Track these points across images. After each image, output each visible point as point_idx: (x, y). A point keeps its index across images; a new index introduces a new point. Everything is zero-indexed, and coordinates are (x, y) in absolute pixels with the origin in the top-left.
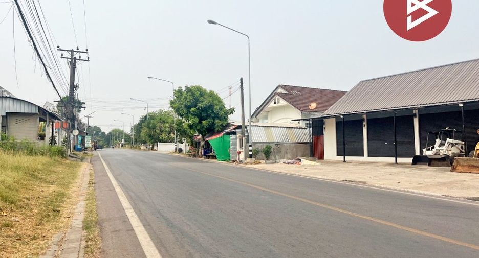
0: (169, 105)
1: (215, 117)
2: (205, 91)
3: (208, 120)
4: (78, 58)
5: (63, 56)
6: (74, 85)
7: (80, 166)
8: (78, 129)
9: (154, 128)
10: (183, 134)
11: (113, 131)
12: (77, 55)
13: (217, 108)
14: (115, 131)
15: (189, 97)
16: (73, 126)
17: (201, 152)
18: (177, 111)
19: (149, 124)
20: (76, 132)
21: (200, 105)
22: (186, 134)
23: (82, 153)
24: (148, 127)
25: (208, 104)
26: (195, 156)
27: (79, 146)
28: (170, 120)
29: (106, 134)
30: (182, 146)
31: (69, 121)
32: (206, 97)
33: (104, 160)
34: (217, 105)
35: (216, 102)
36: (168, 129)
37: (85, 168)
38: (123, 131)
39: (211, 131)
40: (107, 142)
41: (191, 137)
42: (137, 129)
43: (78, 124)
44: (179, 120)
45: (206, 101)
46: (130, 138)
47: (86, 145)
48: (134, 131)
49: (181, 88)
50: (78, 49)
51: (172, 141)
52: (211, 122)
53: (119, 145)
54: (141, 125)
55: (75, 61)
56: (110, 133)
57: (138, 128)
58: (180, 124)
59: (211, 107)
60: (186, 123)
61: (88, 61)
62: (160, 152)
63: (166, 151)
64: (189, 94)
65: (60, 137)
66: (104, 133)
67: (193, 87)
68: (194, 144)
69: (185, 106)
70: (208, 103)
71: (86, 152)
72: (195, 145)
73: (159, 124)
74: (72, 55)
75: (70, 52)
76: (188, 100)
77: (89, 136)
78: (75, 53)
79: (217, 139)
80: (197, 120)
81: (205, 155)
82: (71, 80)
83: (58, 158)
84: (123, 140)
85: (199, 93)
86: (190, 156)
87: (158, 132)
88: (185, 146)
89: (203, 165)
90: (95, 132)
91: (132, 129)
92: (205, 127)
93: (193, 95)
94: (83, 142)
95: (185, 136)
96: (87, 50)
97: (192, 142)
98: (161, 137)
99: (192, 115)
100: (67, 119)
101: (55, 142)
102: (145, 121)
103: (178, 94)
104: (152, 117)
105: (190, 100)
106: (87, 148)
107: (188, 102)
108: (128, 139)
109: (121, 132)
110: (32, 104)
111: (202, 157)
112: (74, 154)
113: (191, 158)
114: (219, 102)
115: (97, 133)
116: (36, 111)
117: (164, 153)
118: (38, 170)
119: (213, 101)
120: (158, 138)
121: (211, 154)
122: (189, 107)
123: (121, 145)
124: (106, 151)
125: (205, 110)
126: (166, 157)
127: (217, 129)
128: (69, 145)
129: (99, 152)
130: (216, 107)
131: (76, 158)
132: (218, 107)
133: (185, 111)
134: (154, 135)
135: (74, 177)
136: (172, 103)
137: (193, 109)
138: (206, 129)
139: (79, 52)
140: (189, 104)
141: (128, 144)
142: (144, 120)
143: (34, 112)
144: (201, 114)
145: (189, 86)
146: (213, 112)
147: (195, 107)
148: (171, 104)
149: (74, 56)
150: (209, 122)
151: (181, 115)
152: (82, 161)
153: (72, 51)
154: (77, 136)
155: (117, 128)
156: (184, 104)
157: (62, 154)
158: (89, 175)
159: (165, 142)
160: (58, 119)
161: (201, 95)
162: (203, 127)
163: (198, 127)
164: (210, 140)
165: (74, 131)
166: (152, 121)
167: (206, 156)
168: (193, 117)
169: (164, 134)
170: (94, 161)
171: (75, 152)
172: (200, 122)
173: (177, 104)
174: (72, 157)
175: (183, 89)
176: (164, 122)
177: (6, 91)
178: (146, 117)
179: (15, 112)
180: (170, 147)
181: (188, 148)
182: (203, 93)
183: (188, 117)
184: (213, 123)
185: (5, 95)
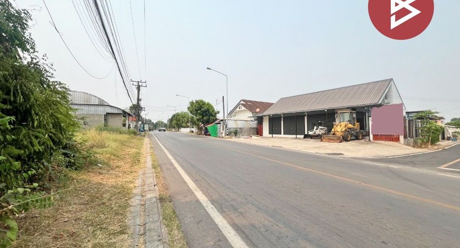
1: (210, 115)
2: (205, 102)
3: (207, 117)
5: (134, 84)
6: (139, 99)
7: (144, 139)
8: (141, 121)
9: (179, 120)
10: (194, 123)
12: (140, 84)
14: (159, 122)
16: (139, 119)
17: (203, 133)
18: (191, 112)
19: (177, 118)
21: (202, 109)
23: (144, 133)
24: (176, 120)
26: (200, 135)
27: (142, 130)
28: (187, 116)
30: (193, 130)
31: (137, 117)
33: (156, 137)
36: (186, 121)
39: (208, 122)
40: (155, 127)
41: (198, 125)
43: (141, 118)
44: (192, 116)
45: (206, 107)
46: (167, 125)
50: (141, 81)
51: (188, 127)
54: (173, 119)
55: (140, 87)
56: (156, 123)
57: (171, 120)
58: (192, 118)
59: (208, 110)
60: (195, 118)
63: (185, 132)
64: (197, 104)
65: (133, 125)
66: (153, 123)
67: (199, 100)
69: (195, 110)
71: (146, 132)
72: (200, 129)
73: (182, 118)
74: (138, 84)
77: (146, 124)
79: (211, 126)
80: (201, 117)
81: (205, 134)
82: (138, 96)
83: (133, 136)
85: (202, 103)
86: (198, 134)
87: (181, 122)
88: (195, 130)
89: (204, 139)
90: (149, 122)
91: (168, 121)
93: (199, 104)
94: (143, 128)
96: (146, 81)
97: (198, 127)
99: (199, 114)
101: (131, 127)
102: (174, 117)
103: (191, 104)
104: (178, 115)
105: (198, 107)
106: (146, 130)
107: (196, 108)
109: (162, 122)
110: (119, 108)
111: (203, 135)
112: (140, 133)
114: (212, 108)
118: (125, 141)
119: (209, 107)
120: (181, 125)
121: (208, 133)
122: (197, 110)
125: (205, 111)
126: (186, 135)
127: (211, 121)
128: (137, 129)
129: (151, 132)
130: (210, 110)
131: (141, 135)
133: (195, 112)
134: (179, 124)
135: (142, 145)
136: (188, 108)
137: (199, 111)
143: (120, 113)
144: (203, 114)
145: (197, 100)
146: (209, 113)
151: (193, 114)
152: (144, 136)
153: (138, 82)
154: (141, 124)
157: (134, 133)
158: (149, 144)
159: (184, 127)
160: (131, 116)
162: (204, 120)
163: (202, 120)
164: (207, 127)
165: (139, 122)
169: (184, 124)
170: (150, 137)
172: (203, 118)
173: (191, 109)
174: (139, 135)
175: (194, 101)
176: (184, 117)
177: (106, 102)
178: (175, 115)
179: (111, 112)
180: (188, 130)
181: (196, 131)
182: (204, 104)
183: (196, 115)
184: (209, 118)
185: (106, 104)
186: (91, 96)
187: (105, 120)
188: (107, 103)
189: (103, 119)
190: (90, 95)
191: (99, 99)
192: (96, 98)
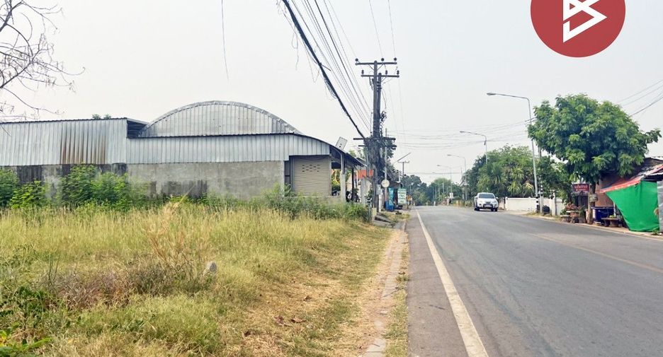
0: (527, 134)
1: (618, 149)
2: (595, 102)
3: (605, 155)
4: (383, 74)
5: (364, 74)
6: (379, 114)
7: (388, 236)
8: (389, 179)
9: (498, 174)
10: (551, 181)
11: (436, 181)
12: (381, 70)
13: (622, 132)
14: (440, 181)
15: (565, 117)
16: (381, 174)
17: (591, 215)
18: (543, 144)
19: (489, 168)
20: (386, 183)
21: (585, 128)
22: (557, 183)
23: (395, 213)
24: (489, 173)
25: (604, 127)
26: (577, 221)
27: (391, 203)
28: (523, 162)
29: (428, 186)
30: (549, 203)
31: (374, 166)
32: (597, 112)
33: (426, 226)
34: (621, 126)
35: (619, 121)
36: (521, 176)
37: (396, 240)
38: (450, 181)
39: (611, 175)
40: (428, 198)
41: (567, 188)
42: (472, 178)
43: (389, 172)
44: (545, 158)
45: (599, 122)
46: (461, 191)
47: (399, 201)
48: (467, 180)
49: (547, 102)
50: (383, 60)
51: (529, 194)
52: (610, 159)
53: (446, 201)
54: (477, 171)
55: (380, 79)
56: (433, 184)
57: (473, 176)
58: (546, 164)
59: (609, 131)
60: (557, 162)
61: (398, 76)
62: (508, 213)
63: (518, 211)
64: (564, 110)
65: (364, 190)
66: (424, 185)
67: (570, 98)
68: (574, 200)
69: (559, 133)
70: (604, 124)
71: (400, 211)
72: (578, 201)
73: (506, 169)
74: (376, 70)
75: (373, 66)
76: (563, 121)
77: (404, 188)
78: (379, 66)
79: (625, 189)
80: (581, 156)
81: (598, 218)
82: (374, 106)
83: (358, 222)
84: (451, 194)
85: (585, 107)
86: (569, 220)
87: (505, 180)
88: (557, 204)
89: (594, 238)
90: (412, 184)
91: (464, 178)
92: (600, 169)
93: (572, 111)
94: (395, 198)
95: (556, 185)
96: (395, 59)
97: (569, 195)
98: (510, 188)
99: (572, 147)
100: (372, 163)
101: (357, 197)
102: (482, 164)
103: (541, 113)
104: (493, 157)
105: (568, 120)
106: (401, 206)
107: (563, 124)
108: (458, 192)
109: (448, 183)
110: (321, 141)
111: (592, 222)
112: (382, 215)
113: (570, 223)
114: (625, 121)
115: (416, 184)
116: (326, 152)
117: (515, 214)
118: (318, 246)
119: (613, 119)
120: (506, 190)
121: (611, 218)
122: (564, 135)
123: (448, 201)
124: (427, 210)
125: (597, 136)
126: (521, 223)
127: (623, 172)
128: (376, 202)
129: (418, 212)
130: (620, 130)
131: (385, 221)
132: (625, 131)
133: (559, 141)
134: (498, 186)
135: (376, 259)
136: (532, 130)
137: (573, 137)
138: (601, 172)
139: (385, 64)
140: (565, 128)
141: (458, 199)
142: (482, 162)
143: (325, 154)
144: (590, 145)
145: (563, 97)
146: (614, 139)
147: (578, 132)
148: (530, 132)
149: (378, 72)
150: (607, 158)
151: (551, 150)
152: (393, 225)
153: (376, 63)
154: (388, 188)
155: (442, 177)
156: (556, 128)
157: (364, 216)
158: (400, 257)
159: (516, 197)
160: (360, 165)
161: (588, 111)
162: (595, 168)
163: (585, 169)
164: (608, 192)
165: (383, 182)
166: (494, 164)
167: (602, 221)
168: (574, 150)
169: (514, 184)
170: (410, 227)
171: (385, 212)
172: (589, 160)
173: (541, 131)
174: (379, 220)
175: (553, 104)
176: (513, 165)
177: (288, 126)
178: (484, 158)
179: (300, 154)
180: (528, 205)
181: (562, 207)
182: (590, 108)
183: (563, 150)
184: (616, 161)
185: (288, 131)
186: (254, 112)
187: (288, 176)
188: (294, 129)
189: (282, 175)
190: (252, 108)
191: (274, 117)
192: (266, 117)
